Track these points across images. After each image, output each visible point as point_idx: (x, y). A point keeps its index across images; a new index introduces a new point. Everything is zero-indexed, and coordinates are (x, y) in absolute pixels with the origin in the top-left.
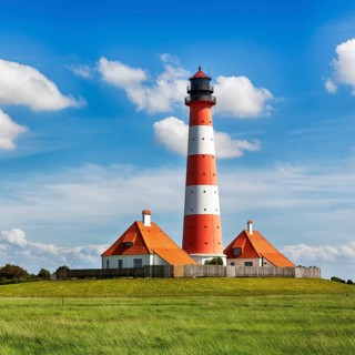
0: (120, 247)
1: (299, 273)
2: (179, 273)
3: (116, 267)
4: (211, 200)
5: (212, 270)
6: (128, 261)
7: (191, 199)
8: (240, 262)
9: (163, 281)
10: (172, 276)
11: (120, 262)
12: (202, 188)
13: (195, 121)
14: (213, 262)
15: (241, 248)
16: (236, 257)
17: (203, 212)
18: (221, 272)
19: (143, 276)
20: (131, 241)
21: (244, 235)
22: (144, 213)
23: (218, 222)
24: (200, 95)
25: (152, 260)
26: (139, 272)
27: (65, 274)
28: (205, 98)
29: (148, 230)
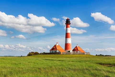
0: (53, 49)
2: (62, 53)
3: (52, 52)
4: (69, 41)
6: (54, 51)
7: (66, 41)
9: (59, 55)
10: (60, 54)
11: (53, 51)
12: (68, 39)
13: (67, 27)
14: (68, 52)
17: (68, 43)
18: (70, 53)
19: (56, 54)
20: (55, 48)
23: (71, 45)
24: (68, 22)
25: (58, 51)
27: (44, 53)
28: (69, 23)
29: (58, 46)
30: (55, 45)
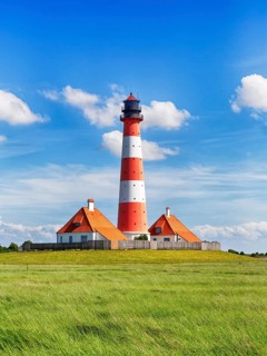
0: (71, 227)
1: (204, 247)
2: (114, 246)
3: (68, 241)
4: (139, 192)
5: (140, 244)
6: (77, 237)
7: (124, 190)
8: (161, 238)
9: (102, 252)
10: (110, 249)
11: (71, 238)
12: (132, 182)
13: (127, 133)
14: (140, 238)
15: (161, 228)
16: (157, 234)
17: (132, 200)
18: (146, 246)
19: (88, 249)
20: (80, 222)
21: (163, 217)
22: (89, 201)
23: (144, 208)
24: (130, 114)
25: (95, 237)
26: (85, 245)
27: (30, 247)
28: (135, 116)
29: (92, 214)
30: (82, 209)
